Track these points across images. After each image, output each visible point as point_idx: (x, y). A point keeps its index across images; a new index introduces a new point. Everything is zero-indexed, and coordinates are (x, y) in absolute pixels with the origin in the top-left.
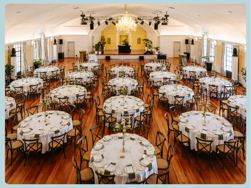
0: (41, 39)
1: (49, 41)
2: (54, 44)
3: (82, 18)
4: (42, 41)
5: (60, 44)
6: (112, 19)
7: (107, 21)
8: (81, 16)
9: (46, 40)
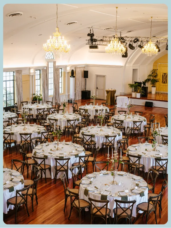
0: (47, 67)
1: (64, 73)
2: (71, 77)
3: (89, 38)
4: (51, 71)
5: (84, 78)
6: (138, 40)
7: (131, 43)
8: (89, 35)
9: (56, 69)
